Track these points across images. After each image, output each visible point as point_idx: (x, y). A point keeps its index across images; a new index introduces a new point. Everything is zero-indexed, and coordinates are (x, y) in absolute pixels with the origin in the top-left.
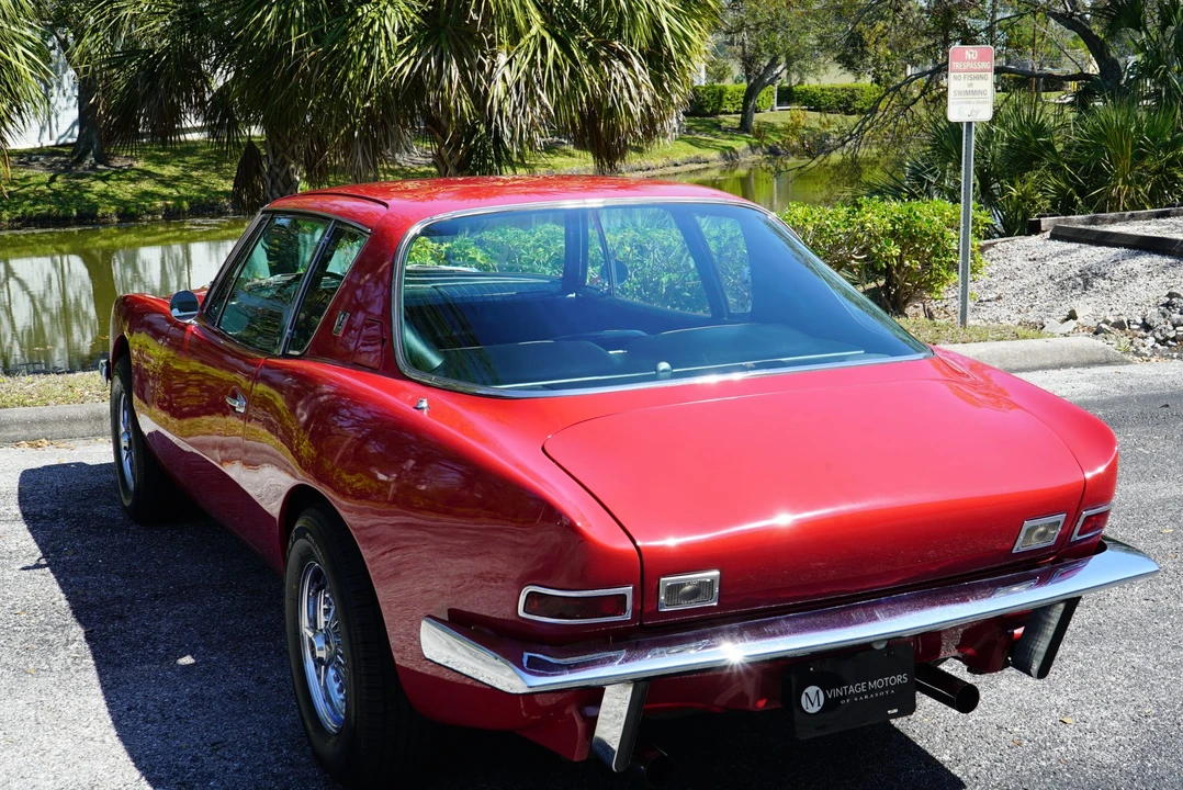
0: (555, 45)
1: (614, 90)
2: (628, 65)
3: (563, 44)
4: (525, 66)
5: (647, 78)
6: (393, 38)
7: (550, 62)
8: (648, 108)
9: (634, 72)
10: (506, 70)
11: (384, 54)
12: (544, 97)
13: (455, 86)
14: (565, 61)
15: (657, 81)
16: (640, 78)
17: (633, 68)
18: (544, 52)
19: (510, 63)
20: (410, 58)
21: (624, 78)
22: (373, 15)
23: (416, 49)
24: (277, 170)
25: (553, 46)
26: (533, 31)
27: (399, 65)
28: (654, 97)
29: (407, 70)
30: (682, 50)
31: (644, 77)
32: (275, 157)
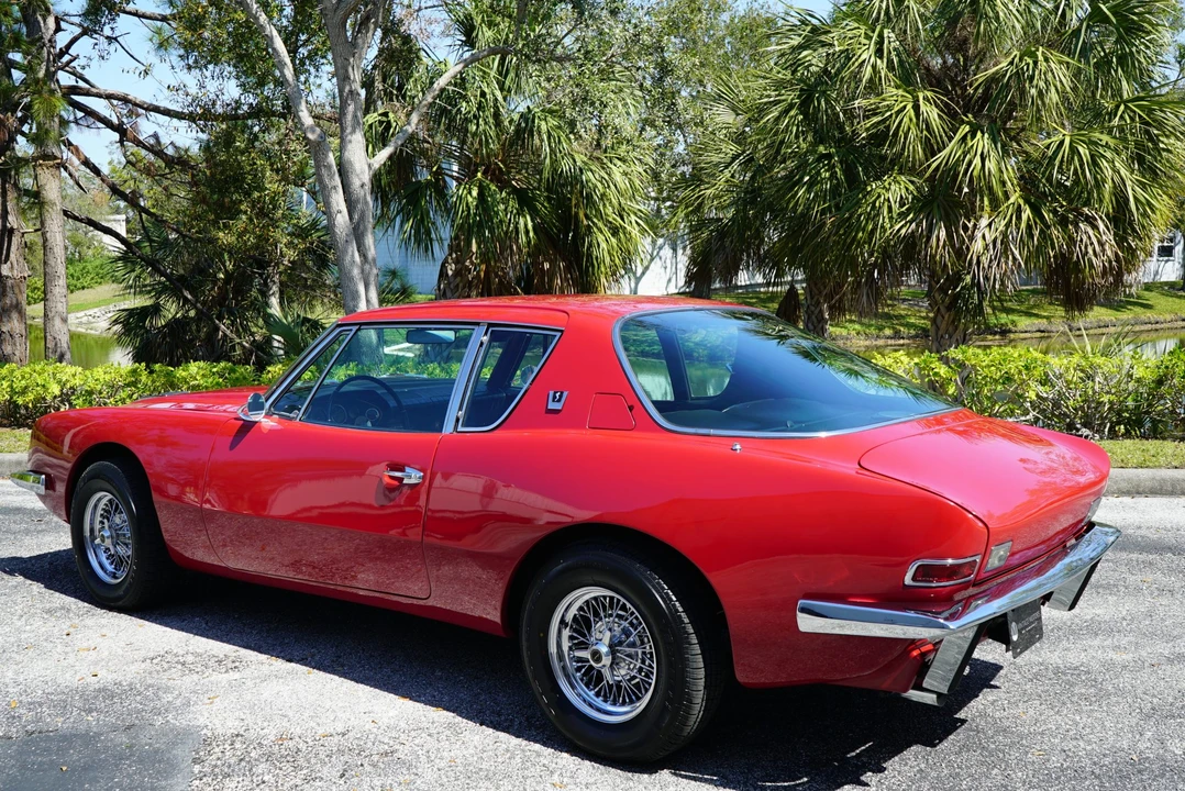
0: (1028, 211)
1: (1080, 248)
2: (1095, 227)
3: (1036, 210)
4: (1001, 228)
5: (1112, 238)
6: (895, 207)
7: (1023, 225)
8: (1110, 262)
9: (1099, 233)
10: (987, 231)
11: (887, 220)
12: (1016, 253)
13: (941, 244)
14: (1036, 223)
15: (1120, 240)
16: (1104, 238)
17: (1098, 229)
18: (1019, 218)
19: (990, 225)
20: (906, 223)
21: (1090, 238)
22: (879, 190)
23: (911, 216)
24: (813, 308)
25: (1027, 213)
26: (1012, 200)
27: (897, 227)
28: (1116, 254)
29: (903, 231)
30: (1145, 215)
31: (1108, 237)
32: (812, 298)
